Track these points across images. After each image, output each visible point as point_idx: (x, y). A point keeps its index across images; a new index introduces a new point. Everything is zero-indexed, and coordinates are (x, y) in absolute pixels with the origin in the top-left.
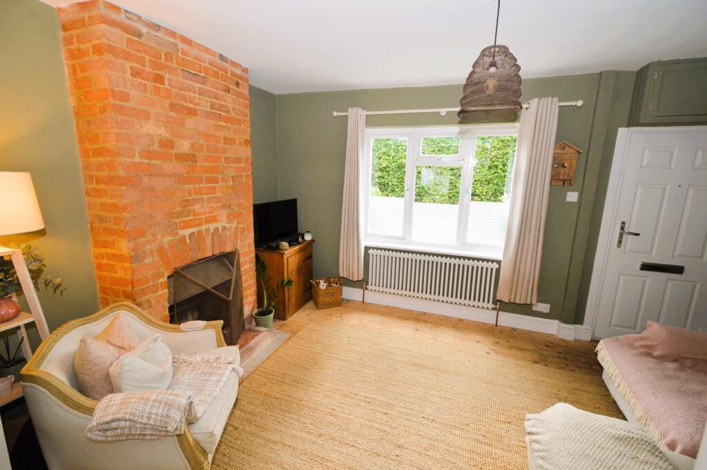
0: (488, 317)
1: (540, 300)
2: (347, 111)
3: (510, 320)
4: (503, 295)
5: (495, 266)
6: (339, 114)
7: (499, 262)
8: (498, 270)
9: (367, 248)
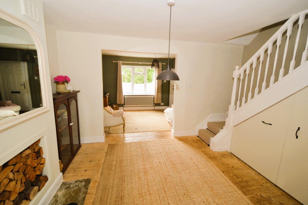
0: (153, 108)
1: (162, 103)
2: (117, 61)
3: (157, 108)
4: (155, 102)
5: (153, 96)
6: (115, 62)
7: (154, 96)
8: (154, 97)
9: (124, 96)
